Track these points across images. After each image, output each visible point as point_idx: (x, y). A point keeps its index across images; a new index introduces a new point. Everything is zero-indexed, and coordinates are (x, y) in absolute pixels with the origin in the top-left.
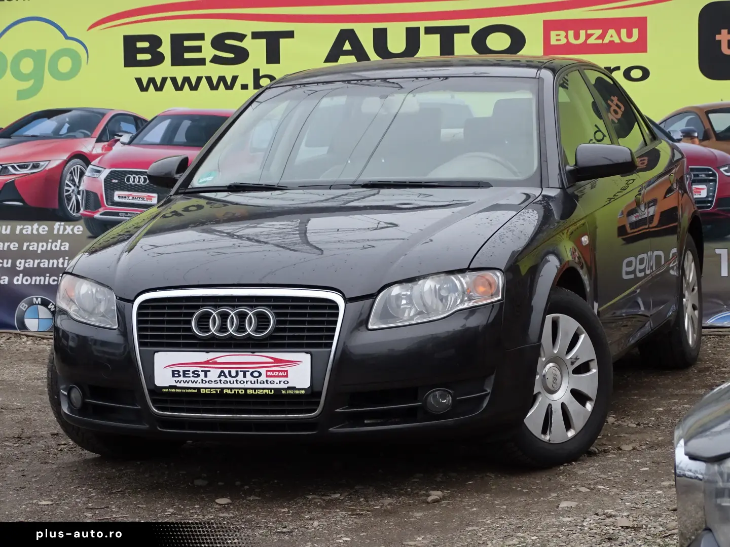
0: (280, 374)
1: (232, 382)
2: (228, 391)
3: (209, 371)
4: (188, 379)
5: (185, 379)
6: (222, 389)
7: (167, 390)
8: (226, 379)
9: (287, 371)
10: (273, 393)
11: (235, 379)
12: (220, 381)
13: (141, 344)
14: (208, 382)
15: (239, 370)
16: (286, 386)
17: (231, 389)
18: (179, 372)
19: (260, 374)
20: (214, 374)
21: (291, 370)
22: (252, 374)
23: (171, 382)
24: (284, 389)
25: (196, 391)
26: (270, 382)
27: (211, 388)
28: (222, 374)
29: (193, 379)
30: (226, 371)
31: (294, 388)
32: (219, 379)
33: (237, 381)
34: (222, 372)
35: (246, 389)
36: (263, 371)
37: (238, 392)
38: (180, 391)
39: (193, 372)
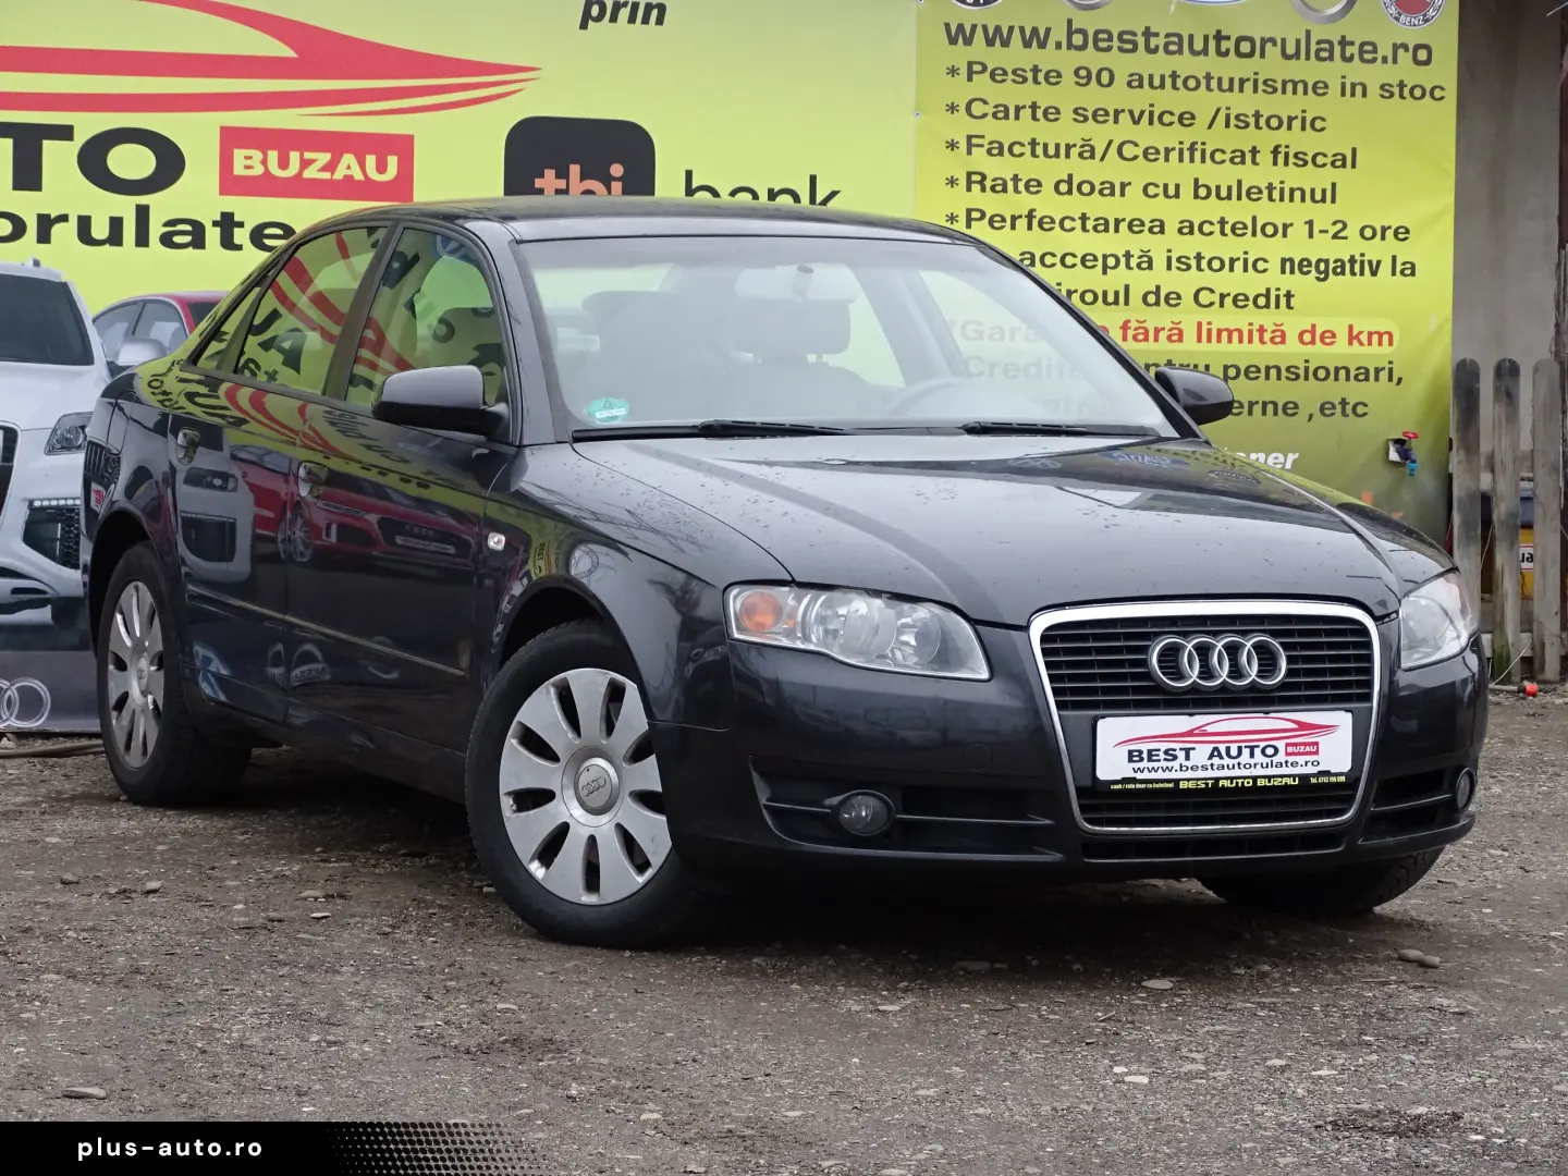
0: (1308, 749)
1: (1231, 767)
2: (1227, 784)
3: (1194, 749)
4: (1156, 765)
5: (1151, 765)
6: (1217, 780)
7: (1119, 786)
8: (1222, 762)
9: (1317, 744)
10: (1297, 782)
11: (1235, 761)
12: (1212, 765)
13: (1060, 706)
14: (1192, 768)
15: (1243, 745)
16: (1315, 770)
17: (1232, 779)
18: (1141, 752)
19: (1276, 751)
20: (1201, 754)
21: (1324, 740)
22: (1263, 752)
23: (1126, 770)
24: (1314, 775)
25: (1171, 785)
26: (1292, 765)
27: (1198, 780)
28: (1216, 753)
29: (1165, 764)
30: (1222, 748)
31: (1327, 773)
32: (1209, 762)
33: (1239, 764)
34: (1216, 749)
35: (1255, 779)
36: (1281, 745)
37: (1243, 783)
38: (1143, 786)
39: (1166, 752)
